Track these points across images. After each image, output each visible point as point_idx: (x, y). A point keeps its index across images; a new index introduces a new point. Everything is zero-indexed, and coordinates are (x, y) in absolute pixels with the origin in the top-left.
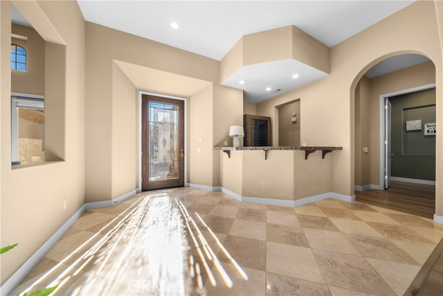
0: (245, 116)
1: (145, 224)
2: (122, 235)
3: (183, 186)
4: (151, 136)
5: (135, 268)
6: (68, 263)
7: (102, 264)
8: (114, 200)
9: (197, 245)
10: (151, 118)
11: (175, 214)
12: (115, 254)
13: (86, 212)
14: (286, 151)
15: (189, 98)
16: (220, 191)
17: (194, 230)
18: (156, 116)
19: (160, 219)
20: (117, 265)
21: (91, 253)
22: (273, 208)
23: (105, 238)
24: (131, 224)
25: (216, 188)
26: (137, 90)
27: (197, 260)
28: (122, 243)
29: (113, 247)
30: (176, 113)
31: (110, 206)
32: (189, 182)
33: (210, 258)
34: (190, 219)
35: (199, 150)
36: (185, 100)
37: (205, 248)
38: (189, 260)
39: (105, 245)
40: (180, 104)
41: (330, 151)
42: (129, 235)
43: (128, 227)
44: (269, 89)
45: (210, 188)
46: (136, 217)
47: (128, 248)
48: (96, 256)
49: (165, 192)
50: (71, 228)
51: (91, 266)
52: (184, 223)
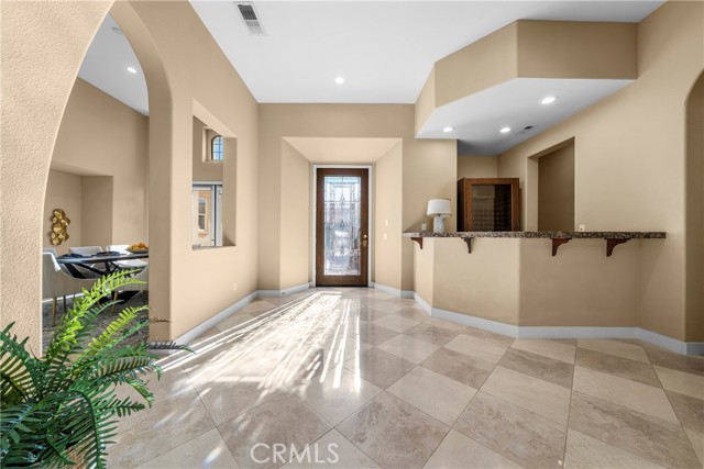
0: (460, 184)
1: (298, 319)
2: (274, 324)
3: (366, 286)
4: (327, 219)
5: (268, 350)
6: (226, 334)
7: (247, 340)
8: (282, 291)
9: (332, 347)
10: (327, 197)
11: (335, 314)
12: (260, 336)
13: (257, 299)
14: (498, 239)
15: (374, 165)
16: (413, 298)
17: (341, 333)
18: (333, 193)
19: (315, 317)
20: (256, 344)
21: (243, 331)
22: (475, 332)
23: (260, 322)
24: (287, 316)
25: (407, 293)
26: (311, 164)
27: (321, 359)
28: (270, 329)
29: (262, 331)
30: (357, 187)
31: (278, 297)
32: (373, 281)
33: (336, 361)
34: (347, 322)
35: (385, 237)
36: (370, 167)
37: (338, 352)
38: (314, 357)
39: (256, 328)
40: (363, 174)
41: (624, 241)
42: (279, 324)
43: (282, 318)
44: (505, 130)
45: (397, 292)
46: (294, 311)
47: (272, 334)
48: (246, 334)
49: (340, 291)
50: (240, 310)
51: (239, 340)
52: (336, 325)
